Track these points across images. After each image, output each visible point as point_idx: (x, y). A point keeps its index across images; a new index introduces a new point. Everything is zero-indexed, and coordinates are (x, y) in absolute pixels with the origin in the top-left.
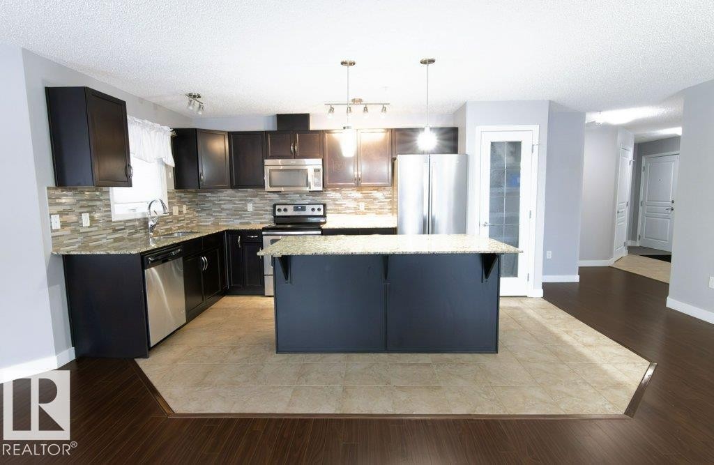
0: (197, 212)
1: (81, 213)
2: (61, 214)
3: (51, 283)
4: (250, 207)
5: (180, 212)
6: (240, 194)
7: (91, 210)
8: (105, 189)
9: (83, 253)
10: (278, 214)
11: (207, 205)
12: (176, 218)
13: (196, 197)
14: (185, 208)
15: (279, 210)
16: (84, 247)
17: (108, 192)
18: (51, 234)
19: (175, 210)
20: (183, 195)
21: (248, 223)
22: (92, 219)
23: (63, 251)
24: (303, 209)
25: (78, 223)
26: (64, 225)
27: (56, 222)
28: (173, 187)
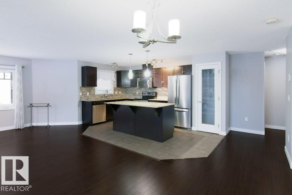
0: (125, 93)
1: (87, 92)
2: (82, 92)
3: (79, 106)
4: (137, 93)
5: (118, 93)
6: (135, 89)
7: (90, 92)
8: (94, 87)
9: (87, 101)
10: (143, 95)
11: (128, 92)
12: (116, 95)
13: (125, 89)
14: (120, 92)
15: (144, 94)
16: (87, 99)
17: (95, 88)
18: (79, 96)
19: (116, 93)
20: (120, 89)
21: (136, 97)
22: (90, 94)
23: (82, 100)
24: (150, 94)
25: (86, 94)
26: (83, 94)
27: (81, 94)
28: (116, 86)
